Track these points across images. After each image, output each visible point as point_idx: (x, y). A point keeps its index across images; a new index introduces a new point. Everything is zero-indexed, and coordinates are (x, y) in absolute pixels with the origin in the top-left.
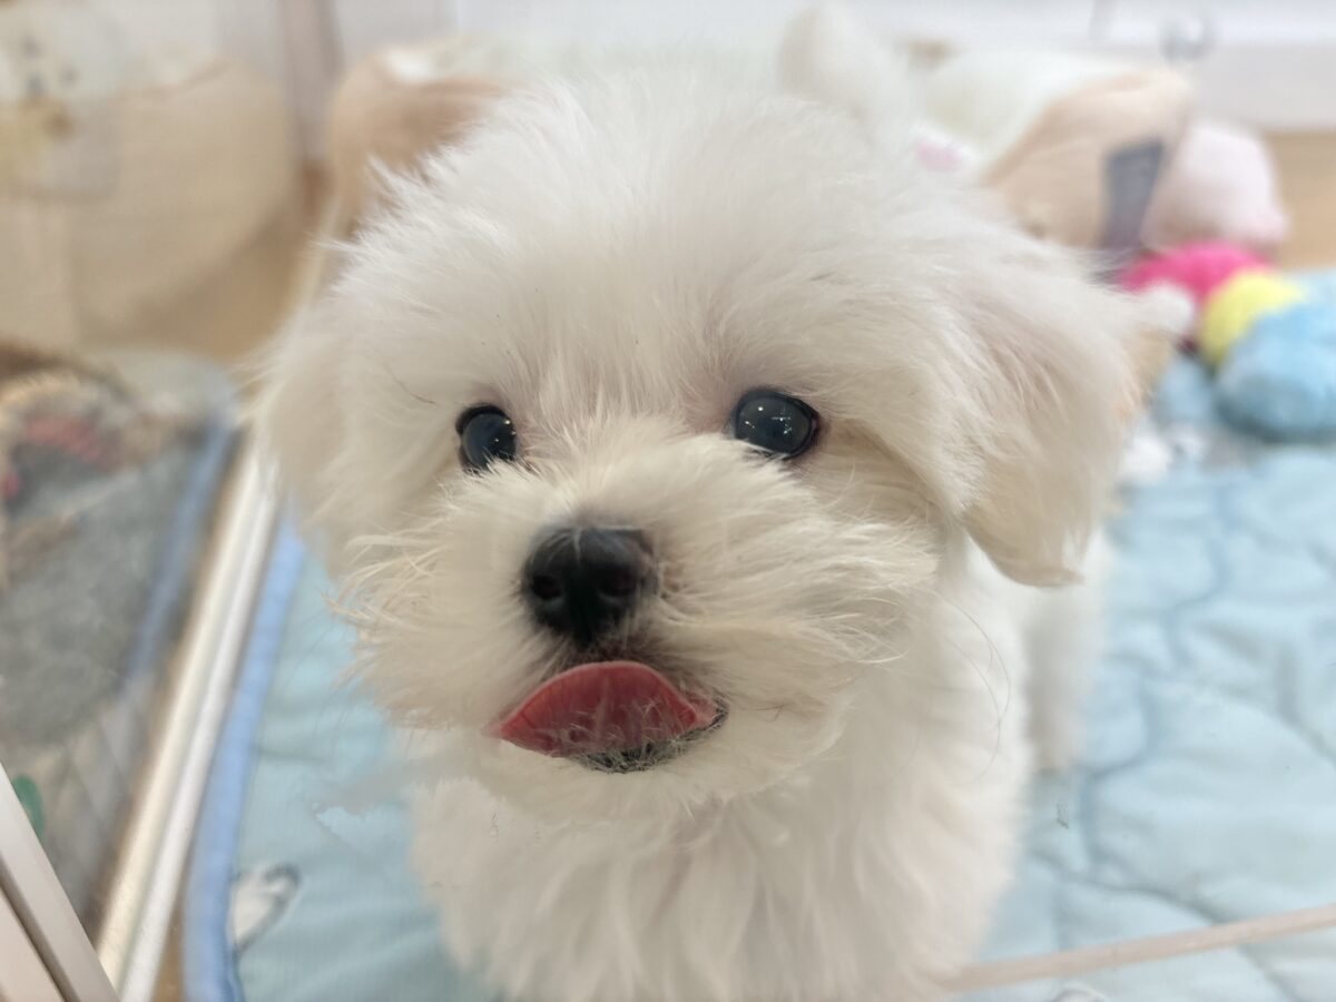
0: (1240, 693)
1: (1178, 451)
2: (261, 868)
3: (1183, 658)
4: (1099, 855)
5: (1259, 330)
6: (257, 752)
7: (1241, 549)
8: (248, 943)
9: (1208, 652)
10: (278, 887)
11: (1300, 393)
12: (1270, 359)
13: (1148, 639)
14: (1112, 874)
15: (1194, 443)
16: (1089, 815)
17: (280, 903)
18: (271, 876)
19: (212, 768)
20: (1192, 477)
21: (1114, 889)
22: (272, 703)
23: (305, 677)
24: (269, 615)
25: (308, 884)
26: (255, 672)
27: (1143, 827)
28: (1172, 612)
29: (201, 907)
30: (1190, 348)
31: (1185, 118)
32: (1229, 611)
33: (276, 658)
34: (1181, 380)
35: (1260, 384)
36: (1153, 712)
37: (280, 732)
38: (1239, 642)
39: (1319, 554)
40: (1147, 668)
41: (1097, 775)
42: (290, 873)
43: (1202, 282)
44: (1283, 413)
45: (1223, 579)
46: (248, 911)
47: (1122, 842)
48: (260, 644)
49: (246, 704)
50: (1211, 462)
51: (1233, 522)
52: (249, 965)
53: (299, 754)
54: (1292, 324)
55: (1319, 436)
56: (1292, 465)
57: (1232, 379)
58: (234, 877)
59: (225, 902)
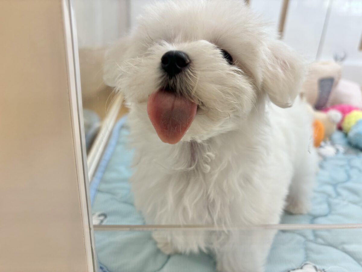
0: (355, 203)
1: (338, 151)
2: (98, 213)
3: (338, 194)
4: (316, 236)
5: (358, 123)
6: (98, 191)
9: (344, 193)
10: (102, 218)
13: (328, 189)
14: (320, 240)
15: (342, 149)
17: (102, 221)
18: (100, 216)
20: (341, 155)
21: (321, 244)
22: (103, 180)
23: (111, 175)
24: (103, 163)
25: (108, 218)
26: (99, 174)
28: (335, 185)
30: (340, 128)
31: (340, 75)
32: (349, 184)
33: (104, 172)
34: (338, 136)
37: (104, 186)
38: (354, 192)
40: (329, 196)
41: (315, 217)
42: (105, 215)
43: (345, 112)
45: (349, 178)
48: (101, 169)
49: (96, 181)
50: (345, 153)
51: (352, 167)
53: (108, 192)
57: (351, 134)
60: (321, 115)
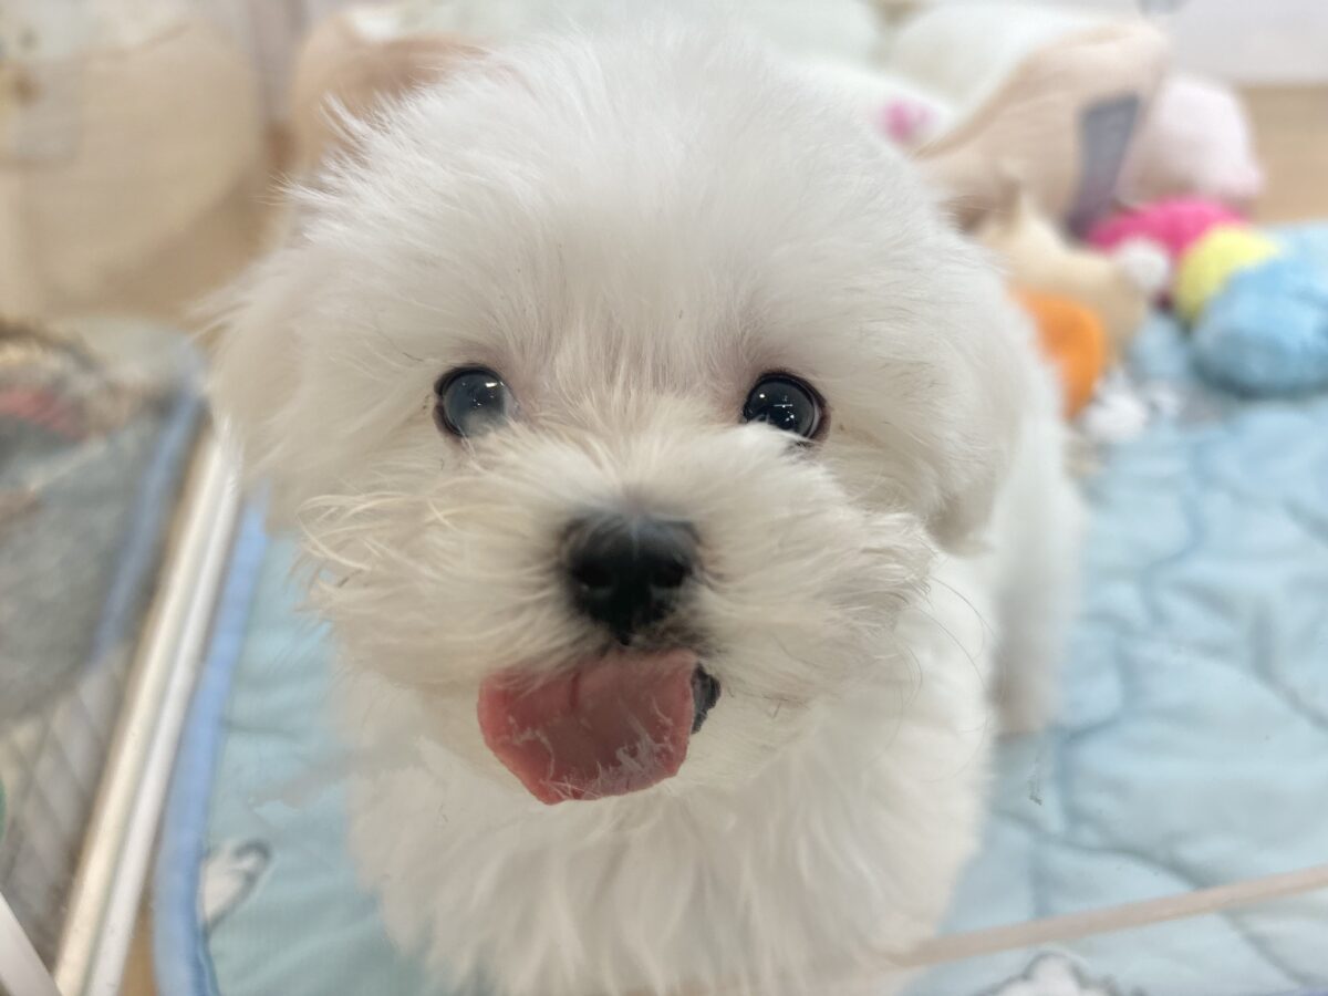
0: (1215, 651)
1: (1154, 408)
2: (230, 844)
3: (1159, 617)
4: (1075, 816)
5: (1235, 285)
6: (227, 725)
7: (1217, 506)
8: (219, 919)
9: (1184, 610)
10: (249, 863)
11: (1274, 349)
12: (1246, 314)
13: (1124, 598)
14: (1088, 835)
15: (1169, 400)
16: (1066, 777)
17: (250, 879)
18: (241, 852)
19: (181, 743)
20: (1168, 435)
21: (1092, 851)
22: (242, 676)
23: (272, 647)
24: (238, 587)
25: (280, 859)
26: (224, 645)
27: (1118, 788)
28: (1149, 571)
29: (172, 883)
30: (1165, 304)
31: (1160, 71)
32: (1204, 569)
33: (245, 630)
34: (1155, 338)
35: (1235, 340)
36: (1129, 671)
37: (246, 706)
38: (1213, 600)
39: (1295, 510)
40: (1124, 627)
41: (1074, 736)
42: (261, 849)
43: (1177, 237)
44: (1256, 369)
45: (1198, 537)
46: (217, 887)
47: (1099, 802)
49: (215, 677)
50: (1187, 419)
51: (1207, 478)
52: (218, 943)
53: (271, 727)
54: (1267, 279)
55: (1294, 393)
56: (1268, 422)
57: (1207, 337)
58: (203, 854)
59: (194, 880)
60: (1089, 267)
